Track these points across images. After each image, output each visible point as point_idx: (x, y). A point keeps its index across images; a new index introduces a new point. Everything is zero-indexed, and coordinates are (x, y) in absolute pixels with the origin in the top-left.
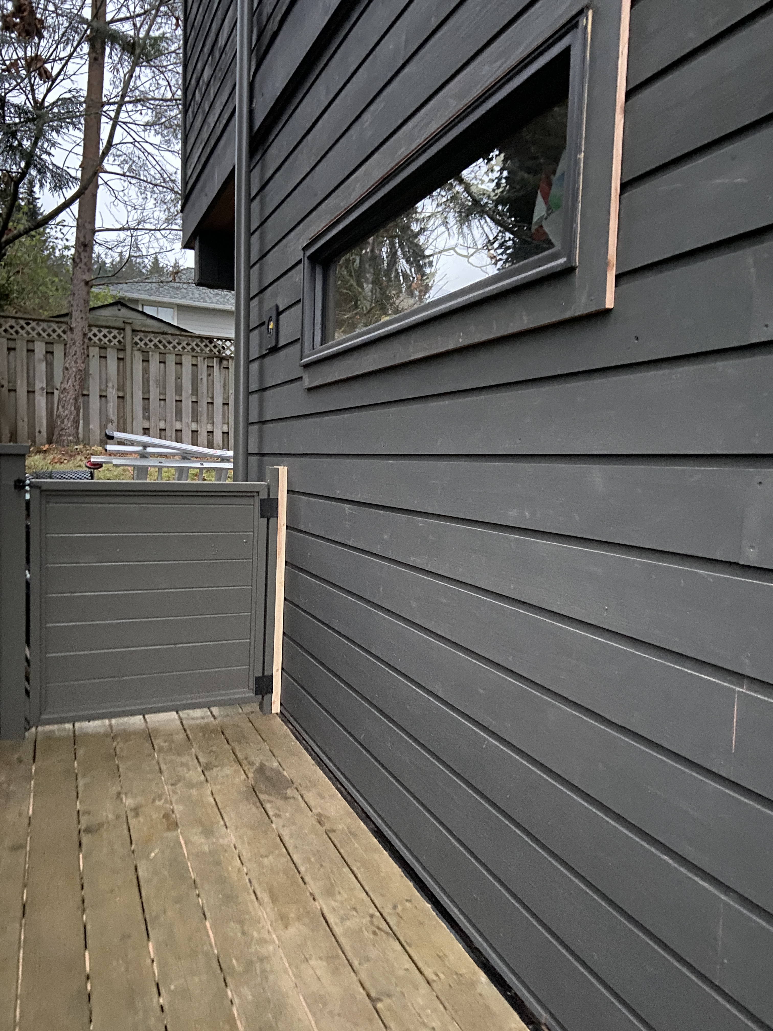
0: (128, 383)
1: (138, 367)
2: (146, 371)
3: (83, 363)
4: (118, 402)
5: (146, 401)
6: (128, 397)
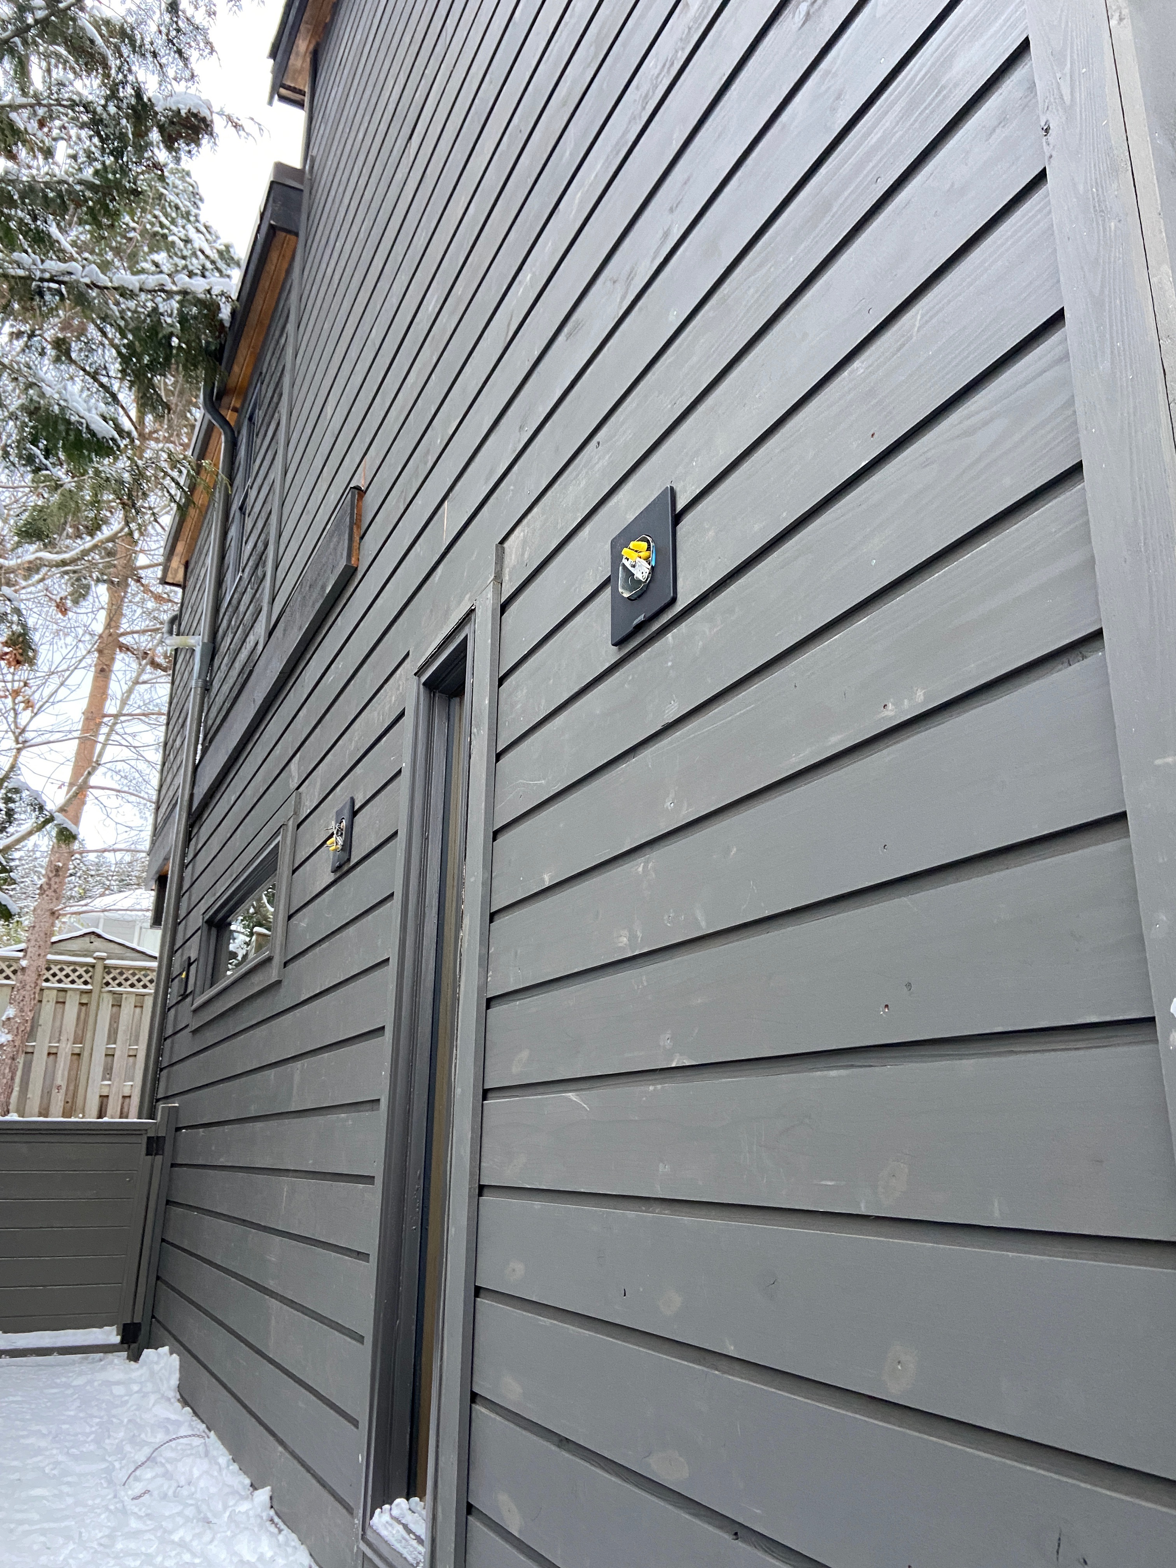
0: (89, 1035)
1: (105, 1012)
2: (115, 1019)
3: (31, 1011)
4: (71, 1061)
5: (110, 1058)
6: (86, 1054)
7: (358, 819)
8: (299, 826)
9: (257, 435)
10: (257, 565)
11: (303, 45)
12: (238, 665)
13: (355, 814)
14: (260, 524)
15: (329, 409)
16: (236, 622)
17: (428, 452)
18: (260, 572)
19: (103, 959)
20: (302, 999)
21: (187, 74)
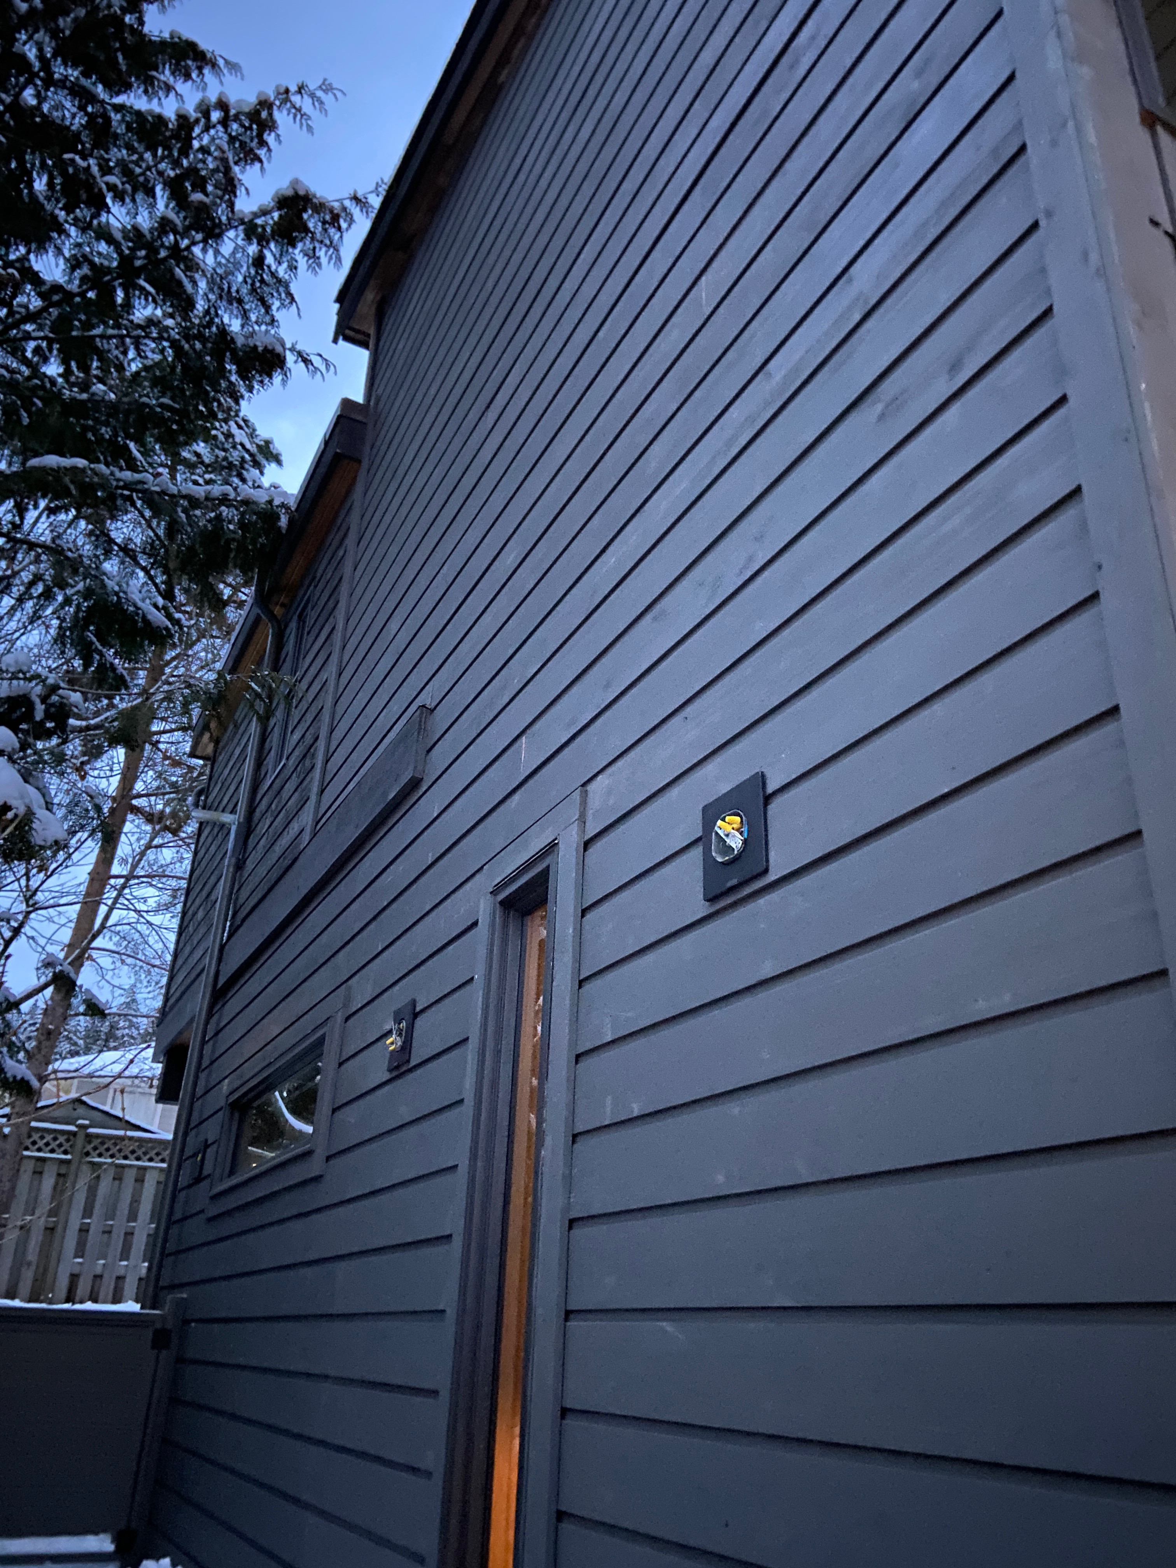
2: (92, 1191)
4: (44, 1236)
5: (84, 1234)
6: (59, 1229)
7: (419, 1022)
8: (347, 1019)
9: (308, 633)
10: (304, 756)
11: (370, 296)
12: (278, 849)
13: (416, 1015)
14: (309, 717)
15: (393, 626)
16: (277, 806)
17: (504, 688)
18: (308, 763)
19: (85, 1127)
20: (348, 1197)
21: (268, 319)
